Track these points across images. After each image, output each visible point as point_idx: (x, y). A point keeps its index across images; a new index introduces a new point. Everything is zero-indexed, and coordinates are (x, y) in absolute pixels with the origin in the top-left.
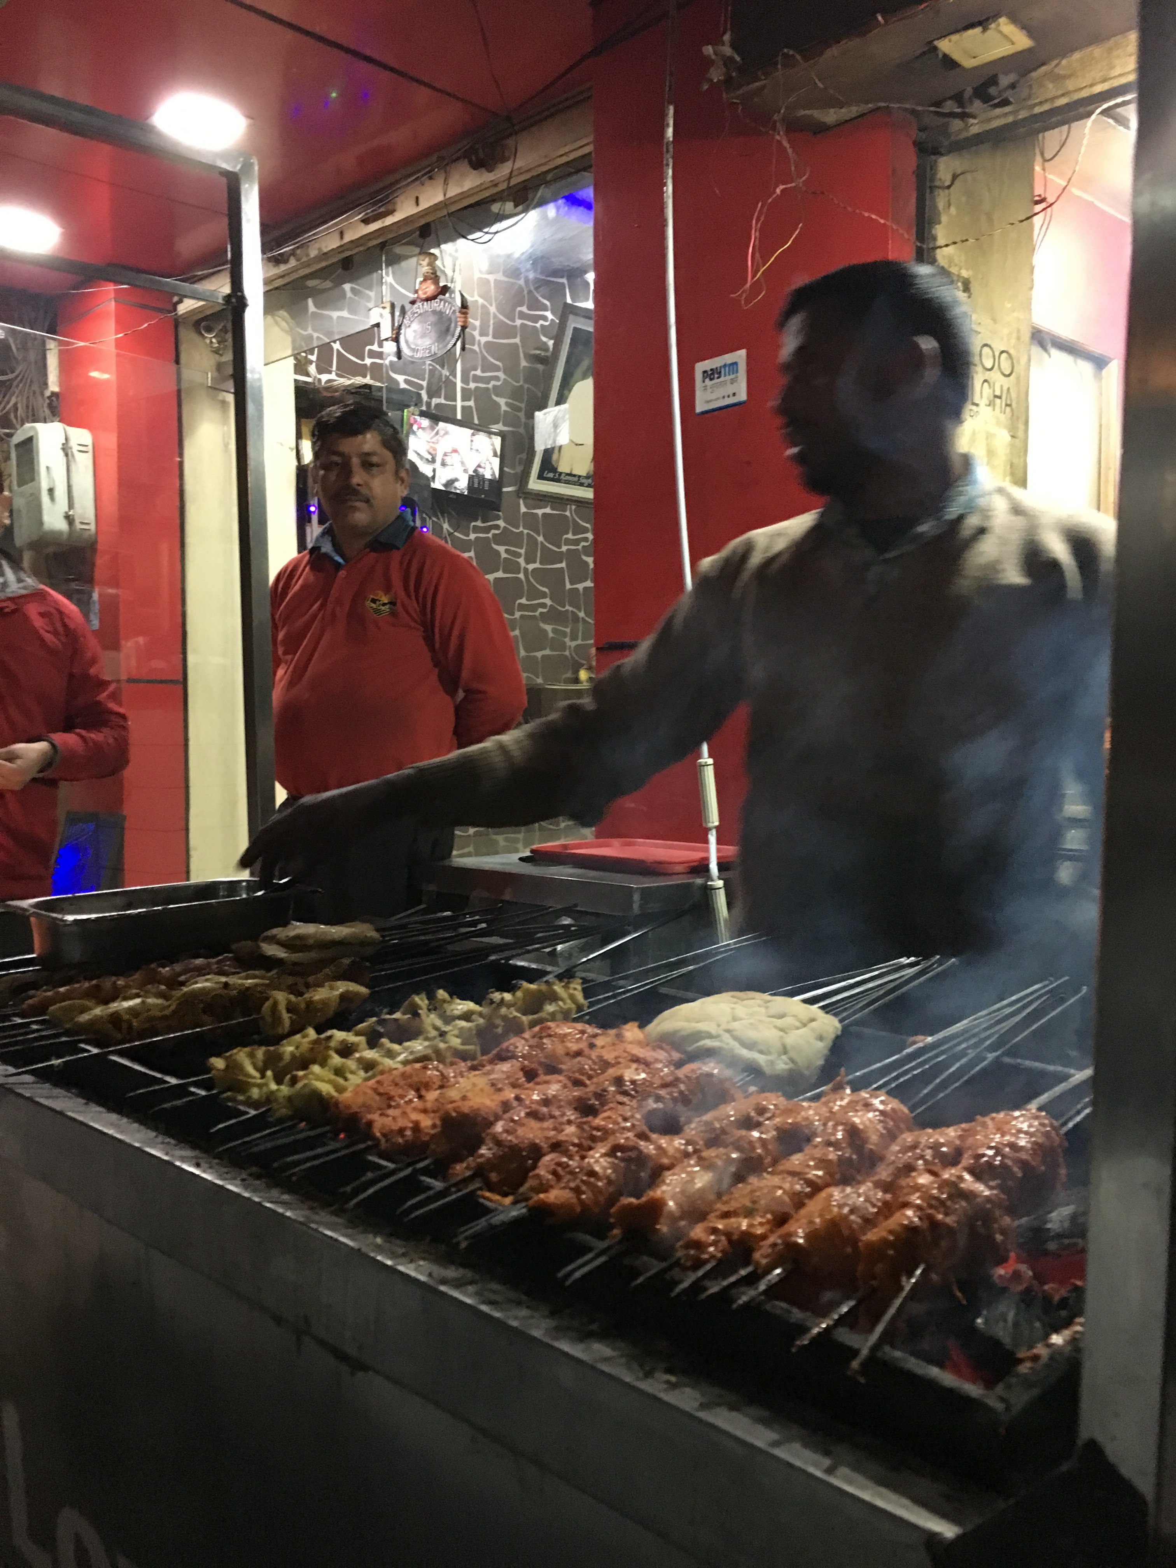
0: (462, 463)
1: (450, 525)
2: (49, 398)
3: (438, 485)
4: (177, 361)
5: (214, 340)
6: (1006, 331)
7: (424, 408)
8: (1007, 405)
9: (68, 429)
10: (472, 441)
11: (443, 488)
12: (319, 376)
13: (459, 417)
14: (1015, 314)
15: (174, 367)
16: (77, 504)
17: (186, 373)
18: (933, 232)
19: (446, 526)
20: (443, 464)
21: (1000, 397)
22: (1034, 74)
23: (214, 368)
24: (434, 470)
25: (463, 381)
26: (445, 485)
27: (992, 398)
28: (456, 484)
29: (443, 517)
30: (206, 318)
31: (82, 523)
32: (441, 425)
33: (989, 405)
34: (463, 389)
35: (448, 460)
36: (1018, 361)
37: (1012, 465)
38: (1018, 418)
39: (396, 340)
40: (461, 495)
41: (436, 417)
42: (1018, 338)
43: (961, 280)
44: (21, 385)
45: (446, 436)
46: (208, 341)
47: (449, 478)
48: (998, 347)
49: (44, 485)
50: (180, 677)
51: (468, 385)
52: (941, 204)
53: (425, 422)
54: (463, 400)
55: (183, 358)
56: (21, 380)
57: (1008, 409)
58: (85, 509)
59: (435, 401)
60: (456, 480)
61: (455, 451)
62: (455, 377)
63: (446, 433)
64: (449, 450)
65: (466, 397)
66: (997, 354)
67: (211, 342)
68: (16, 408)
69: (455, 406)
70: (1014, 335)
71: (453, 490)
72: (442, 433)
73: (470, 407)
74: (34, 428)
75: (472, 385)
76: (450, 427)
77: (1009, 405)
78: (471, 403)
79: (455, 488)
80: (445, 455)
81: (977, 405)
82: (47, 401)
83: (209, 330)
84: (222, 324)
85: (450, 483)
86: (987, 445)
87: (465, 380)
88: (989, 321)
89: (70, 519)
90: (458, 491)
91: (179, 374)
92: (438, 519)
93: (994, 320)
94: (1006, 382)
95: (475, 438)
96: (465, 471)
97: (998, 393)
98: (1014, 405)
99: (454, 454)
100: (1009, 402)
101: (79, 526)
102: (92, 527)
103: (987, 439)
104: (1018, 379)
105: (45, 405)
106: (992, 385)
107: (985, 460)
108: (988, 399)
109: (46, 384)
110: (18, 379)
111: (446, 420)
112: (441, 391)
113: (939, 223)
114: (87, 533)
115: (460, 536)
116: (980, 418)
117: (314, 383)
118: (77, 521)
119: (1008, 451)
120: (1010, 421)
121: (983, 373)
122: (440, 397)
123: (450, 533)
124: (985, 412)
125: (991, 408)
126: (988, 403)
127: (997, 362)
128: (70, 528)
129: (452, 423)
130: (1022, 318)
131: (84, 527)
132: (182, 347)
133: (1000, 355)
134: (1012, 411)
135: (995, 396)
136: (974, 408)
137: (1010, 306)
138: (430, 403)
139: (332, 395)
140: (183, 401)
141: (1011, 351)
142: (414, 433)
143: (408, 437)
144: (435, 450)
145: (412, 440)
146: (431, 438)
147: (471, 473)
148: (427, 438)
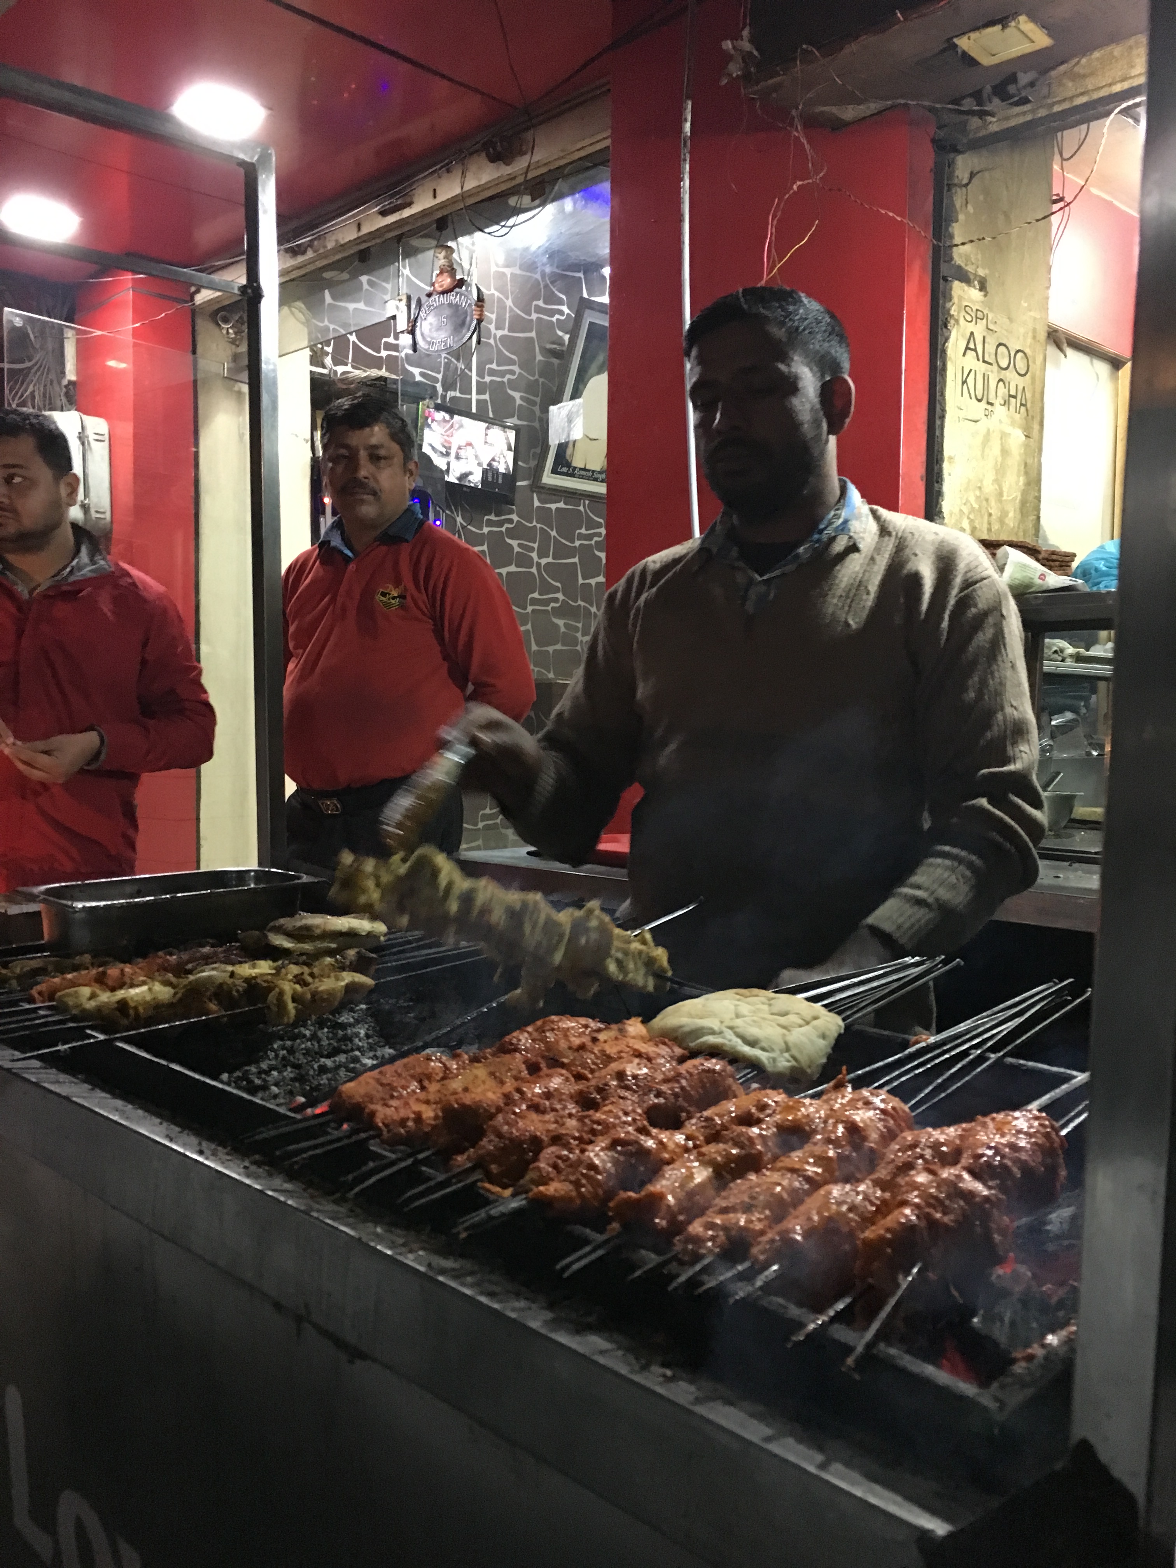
0: (476, 456)
1: (463, 518)
2: (66, 386)
3: (452, 478)
4: (194, 352)
5: (231, 331)
6: (1022, 330)
8: (1022, 405)
9: (85, 417)
10: (486, 435)
11: (457, 482)
12: (335, 368)
13: (474, 410)
14: (1032, 314)
15: (190, 357)
16: (92, 494)
17: (202, 363)
18: (950, 229)
19: (459, 519)
20: (458, 457)
21: (1015, 397)
22: (1053, 73)
23: (230, 358)
24: (448, 464)
25: (478, 375)
26: (459, 479)
27: (1007, 398)
28: (470, 478)
29: (456, 509)
30: (223, 309)
31: (97, 512)
33: (1004, 404)
34: (478, 382)
35: (462, 453)
36: (1034, 361)
37: (1026, 465)
38: (1033, 417)
39: (412, 332)
41: (453, 409)
42: (1034, 337)
43: (978, 279)
44: (38, 374)
45: (461, 429)
46: (225, 332)
48: (1014, 346)
51: (484, 378)
52: (958, 202)
53: (441, 415)
54: (478, 393)
55: (199, 350)
56: (38, 370)
57: (1023, 409)
58: (101, 498)
59: (450, 394)
60: (470, 473)
61: (469, 444)
62: (471, 370)
63: (461, 426)
64: (464, 443)
65: (481, 390)
66: (1013, 354)
67: (228, 333)
68: (33, 397)
69: (471, 399)
70: (1030, 334)
71: (467, 484)
72: (456, 426)
73: (485, 400)
75: (488, 379)
76: (466, 421)
77: (1024, 405)
78: (486, 397)
79: (469, 481)
80: (460, 448)
81: (992, 404)
82: (64, 390)
83: (226, 320)
84: (239, 315)
85: (464, 476)
86: (1002, 444)
87: (480, 374)
88: (1006, 321)
89: (85, 509)
90: (472, 485)
91: (195, 364)
92: (451, 512)
93: (1010, 319)
94: (1021, 382)
95: (490, 432)
96: (479, 464)
97: (1013, 393)
98: (1029, 405)
99: (469, 448)
100: (1023, 402)
101: (94, 515)
102: (108, 516)
103: (1001, 438)
104: (1033, 379)
105: (62, 394)
106: (1007, 385)
107: (1000, 459)
108: (1003, 398)
109: (63, 373)
110: (36, 368)
111: (460, 414)
112: (456, 384)
113: (957, 221)
114: (103, 522)
115: (474, 529)
116: (995, 418)
117: (329, 375)
118: (92, 511)
119: (1022, 451)
120: (1024, 421)
121: (998, 372)
122: (455, 390)
123: (463, 527)
124: (1000, 411)
125: (1006, 407)
126: (1002, 402)
127: (1012, 359)
128: (85, 518)
129: (467, 416)
130: (1038, 317)
131: (98, 516)
132: (199, 338)
133: (1015, 355)
134: (1027, 410)
135: (1010, 396)
136: (989, 407)
137: (1026, 305)
138: (446, 396)
139: (344, 387)
140: (199, 392)
141: (1027, 351)
142: (429, 426)
143: (422, 430)
144: (450, 443)
145: (427, 431)
146: (446, 432)
147: (485, 467)
148: (442, 431)
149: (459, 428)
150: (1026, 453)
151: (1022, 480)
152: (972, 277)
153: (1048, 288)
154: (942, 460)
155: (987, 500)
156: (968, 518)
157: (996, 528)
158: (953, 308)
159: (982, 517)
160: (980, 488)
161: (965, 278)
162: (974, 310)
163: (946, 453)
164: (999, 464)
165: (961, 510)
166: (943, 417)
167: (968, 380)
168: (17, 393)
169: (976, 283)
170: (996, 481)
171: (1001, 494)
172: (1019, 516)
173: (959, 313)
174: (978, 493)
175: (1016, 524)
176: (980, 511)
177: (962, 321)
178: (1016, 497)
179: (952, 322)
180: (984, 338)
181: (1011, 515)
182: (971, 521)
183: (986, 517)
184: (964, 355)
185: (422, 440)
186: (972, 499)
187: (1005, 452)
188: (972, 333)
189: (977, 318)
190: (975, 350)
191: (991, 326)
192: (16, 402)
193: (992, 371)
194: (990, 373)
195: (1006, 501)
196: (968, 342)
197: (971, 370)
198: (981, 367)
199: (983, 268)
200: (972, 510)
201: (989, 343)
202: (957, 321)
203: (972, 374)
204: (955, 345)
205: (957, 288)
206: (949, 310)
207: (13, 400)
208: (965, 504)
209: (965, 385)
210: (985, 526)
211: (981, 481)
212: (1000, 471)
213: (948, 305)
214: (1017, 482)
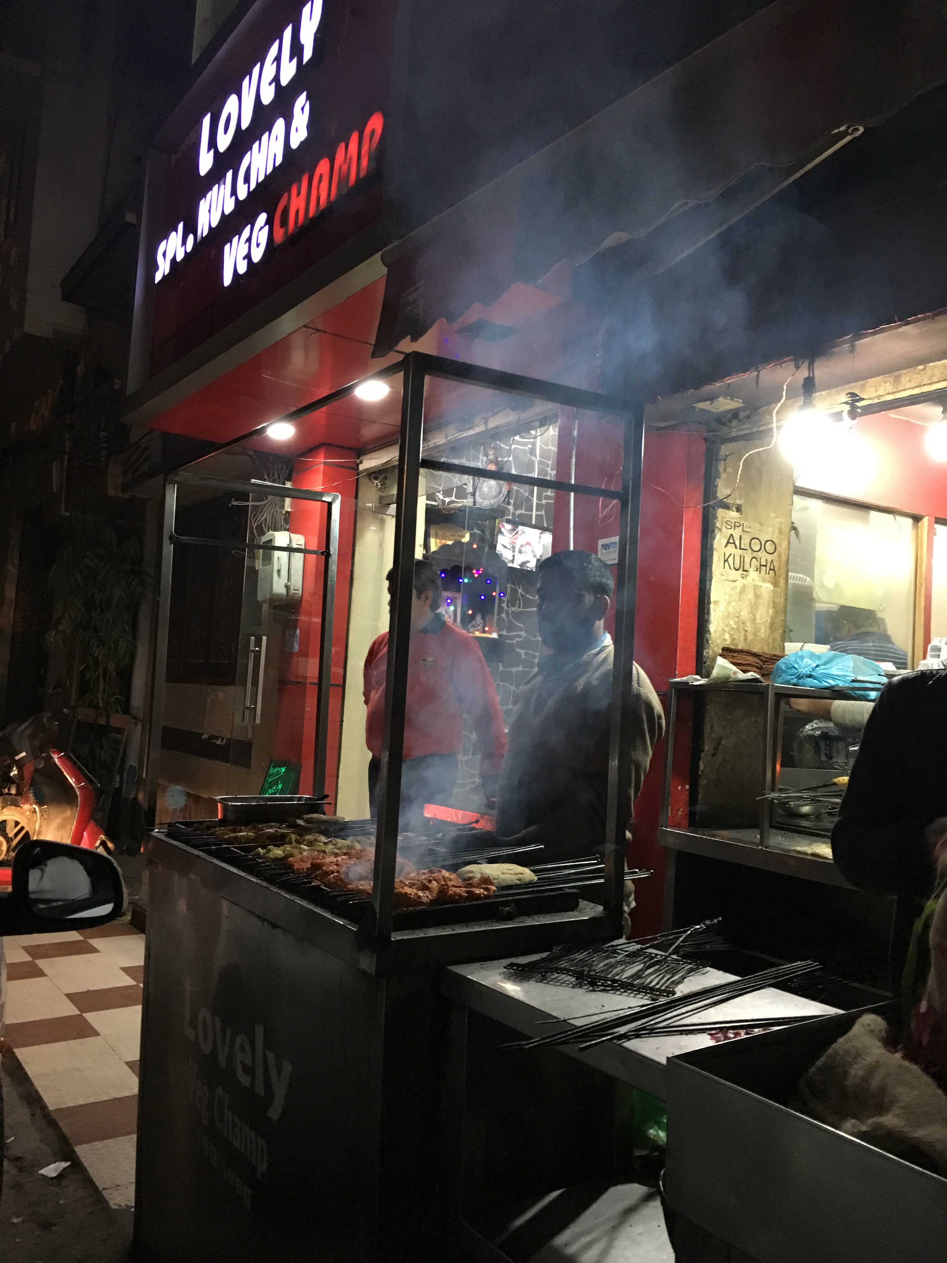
0: (533, 551)
1: (523, 590)
2: (284, 514)
3: (516, 565)
4: (356, 497)
5: (379, 484)
6: (771, 529)
7: (510, 517)
8: (770, 569)
9: (292, 535)
10: (540, 537)
11: (519, 567)
12: (444, 499)
13: (533, 523)
14: (779, 520)
15: (354, 500)
16: (293, 579)
17: (360, 504)
18: (716, 483)
19: (520, 591)
20: (520, 552)
21: (766, 566)
22: (760, 410)
23: (378, 500)
24: (514, 556)
25: (537, 499)
26: (521, 565)
27: (759, 567)
28: (528, 565)
29: (518, 585)
30: (375, 472)
31: (294, 590)
32: (520, 528)
33: (757, 570)
34: (537, 503)
35: (523, 549)
36: (780, 545)
37: (774, 602)
38: (779, 576)
39: (474, 494)
40: (531, 571)
41: (515, 523)
42: (780, 532)
43: (735, 506)
44: (270, 507)
45: (523, 535)
46: (375, 485)
47: (523, 561)
48: (763, 539)
49: (276, 568)
50: (341, 683)
51: (541, 501)
52: (721, 467)
53: (509, 527)
54: (537, 510)
55: (360, 495)
56: (270, 505)
57: (772, 572)
58: (297, 582)
59: (519, 512)
60: (528, 562)
61: (528, 544)
62: (533, 497)
63: (523, 532)
64: (525, 544)
65: (539, 507)
66: (763, 543)
67: (377, 485)
68: (266, 520)
69: (532, 515)
70: (777, 531)
71: (525, 568)
72: (520, 532)
73: (542, 515)
74: (273, 534)
75: (544, 502)
76: (526, 529)
77: (773, 570)
78: (543, 513)
79: (527, 567)
80: (522, 546)
81: (747, 571)
82: (283, 516)
83: (376, 478)
84: (384, 475)
85: (524, 564)
86: (755, 592)
87: (539, 498)
88: (758, 525)
89: (287, 587)
90: (529, 569)
91: (356, 504)
92: (515, 586)
93: (761, 524)
94: (770, 558)
95: (542, 535)
96: (535, 556)
97: (763, 563)
98: (776, 569)
99: (528, 546)
100: (772, 568)
101: (292, 591)
102: (300, 592)
103: (755, 589)
104: (780, 555)
105: (282, 519)
106: (759, 560)
107: (753, 601)
108: (755, 567)
109: (283, 506)
110: (269, 503)
111: (524, 524)
112: (523, 505)
113: (719, 478)
114: (297, 595)
115: (530, 597)
116: (750, 579)
117: (438, 505)
118: (292, 588)
119: (771, 595)
120: (773, 578)
121: (752, 553)
122: (522, 509)
123: (522, 595)
124: (753, 575)
125: (758, 572)
126: (756, 569)
127: (763, 547)
128: (287, 592)
129: (529, 527)
130: (783, 521)
131: (295, 592)
132: (360, 489)
133: (765, 543)
134: (775, 573)
135: (761, 565)
136: (745, 573)
137: (774, 515)
138: (515, 513)
139: (446, 513)
140: (358, 520)
141: (775, 540)
142: (502, 533)
143: (497, 536)
144: (515, 543)
145: (500, 537)
146: (513, 536)
147: (539, 557)
148: (511, 536)
149: (521, 534)
150: (773, 596)
151: (771, 611)
152: (731, 505)
153: (792, 504)
154: (709, 603)
155: (744, 623)
156: (729, 633)
157: (751, 638)
158: (717, 523)
159: (740, 632)
160: (738, 617)
161: (727, 507)
162: (733, 522)
163: (712, 599)
164: (753, 603)
165: (723, 629)
166: (711, 580)
167: (729, 559)
168: (256, 519)
169: (734, 508)
170: (751, 612)
171: (755, 619)
172: (768, 631)
173: (722, 525)
174: (736, 619)
175: (767, 636)
176: (738, 629)
177: (724, 529)
178: (767, 620)
179: (716, 530)
180: (741, 537)
181: (763, 630)
182: (731, 635)
183: (743, 633)
184: (726, 546)
185: (497, 542)
186: (732, 623)
187: (757, 596)
188: (731, 535)
189: (735, 526)
190: (734, 543)
191: (745, 529)
192: (256, 524)
193: (747, 554)
194: (745, 555)
195: (758, 623)
196: (729, 539)
197: (731, 554)
198: (738, 552)
199: (740, 499)
200: (733, 629)
201: (744, 539)
202: (720, 530)
203: (732, 557)
204: (719, 541)
205: (721, 512)
206: (716, 524)
207: (254, 523)
208: (726, 626)
209: (726, 563)
210: (742, 638)
211: (739, 613)
212: (754, 607)
213: (715, 521)
214: (767, 612)
